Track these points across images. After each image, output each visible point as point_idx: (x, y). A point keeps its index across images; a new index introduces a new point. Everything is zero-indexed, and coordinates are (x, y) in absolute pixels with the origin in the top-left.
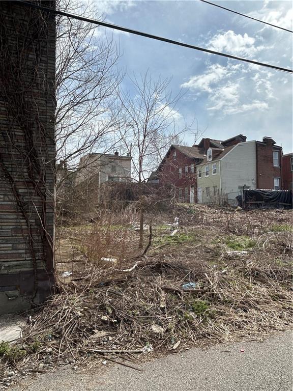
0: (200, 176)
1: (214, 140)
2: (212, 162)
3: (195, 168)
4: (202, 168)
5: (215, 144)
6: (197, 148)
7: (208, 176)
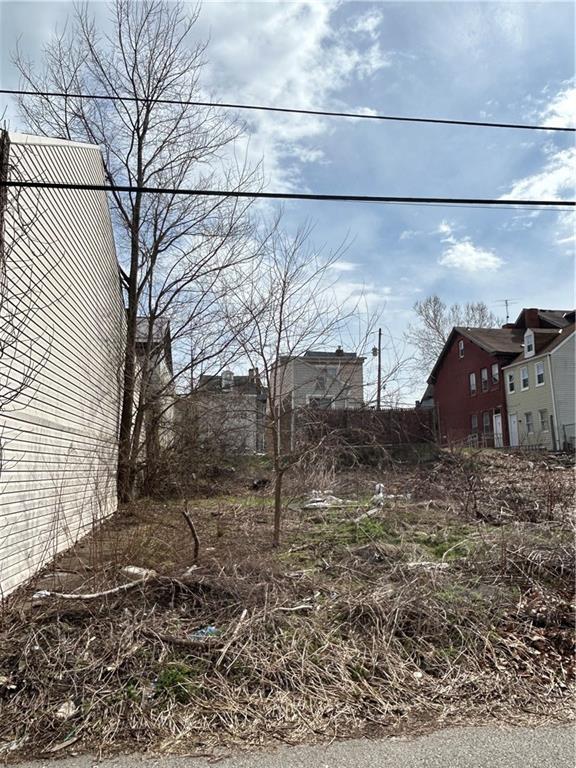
0: (512, 389)
1: (550, 311)
2: (533, 360)
3: (501, 373)
4: (516, 373)
5: (548, 318)
6: (510, 330)
7: (527, 388)
